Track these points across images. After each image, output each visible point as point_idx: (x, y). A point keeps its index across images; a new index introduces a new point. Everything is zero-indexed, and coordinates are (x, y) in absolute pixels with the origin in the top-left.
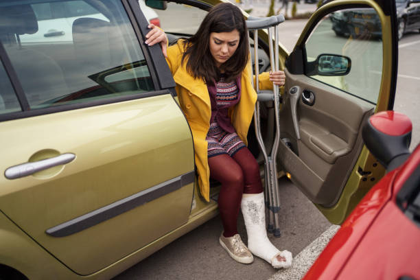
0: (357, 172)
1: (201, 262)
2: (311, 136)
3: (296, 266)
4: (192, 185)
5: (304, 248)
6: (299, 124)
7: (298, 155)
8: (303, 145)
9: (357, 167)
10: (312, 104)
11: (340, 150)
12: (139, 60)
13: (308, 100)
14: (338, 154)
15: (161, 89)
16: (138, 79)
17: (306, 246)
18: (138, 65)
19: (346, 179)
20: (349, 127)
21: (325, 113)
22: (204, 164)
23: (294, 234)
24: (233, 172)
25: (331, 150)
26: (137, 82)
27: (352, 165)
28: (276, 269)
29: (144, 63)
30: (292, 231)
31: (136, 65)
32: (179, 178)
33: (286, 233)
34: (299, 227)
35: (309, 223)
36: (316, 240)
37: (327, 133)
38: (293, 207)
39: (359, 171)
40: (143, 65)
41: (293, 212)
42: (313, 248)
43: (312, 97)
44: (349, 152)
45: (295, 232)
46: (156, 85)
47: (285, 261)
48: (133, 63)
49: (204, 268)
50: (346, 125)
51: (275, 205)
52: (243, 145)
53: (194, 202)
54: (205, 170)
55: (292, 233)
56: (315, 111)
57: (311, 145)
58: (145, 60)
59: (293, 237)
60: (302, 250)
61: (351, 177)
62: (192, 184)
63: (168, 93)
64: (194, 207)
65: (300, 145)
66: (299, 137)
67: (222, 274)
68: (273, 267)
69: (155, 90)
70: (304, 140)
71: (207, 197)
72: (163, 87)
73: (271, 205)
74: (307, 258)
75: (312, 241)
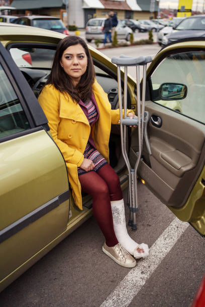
0: (200, 183)
1: (79, 258)
2: (161, 153)
3: (153, 254)
4: (67, 202)
5: (158, 237)
6: (150, 142)
7: (150, 167)
8: (154, 159)
9: (200, 179)
10: (160, 126)
11: (187, 165)
12: (13, 100)
13: (156, 123)
14: (184, 169)
15: (36, 126)
16: (13, 114)
17: (159, 235)
18: (13, 104)
19: (191, 187)
20: (192, 147)
21: (171, 134)
22: (76, 182)
23: (150, 226)
24: (100, 186)
25: (179, 166)
26: (13, 117)
27: (197, 177)
28: (137, 259)
29: (17, 101)
30: (148, 223)
31: (11, 104)
32: (57, 198)
33: (143, 225)
34: (153, 219)
35: (160, 215)
36: (167, 229)
37: (173, 149)
38: (146, 202)
39: (202, 182)
40: (17, 103)
41: (147, 206)
42: (166, 236)
43: (159, 120)
44: (194, 168)
45: (150, 224)
46: (32, 124)
47: (143, 252)
48: (8, 102)
49: (82, 263)
50: (191, 145)
51: (134, 207)
52: (105, 161)
53: (71, 212)
54: (77, 186)
55: (148, 225)
56: (163, 132)
57: (161, 160)
58: (18, 99)
59: (149, 228)
60: (157, 239)
61: (196, 186)
62: (69, 200)
63: (42, 129)
64: (70, 216)
65: (152, 160)
66: (151, 153)
67: (97, 266)
68: (135, 258)
69: (31, 128)
70: (155, 155)
71: (80, 206)
72: (37, 124)
73: (131, 206)
74: (162, 246)
75: (164, 230)
